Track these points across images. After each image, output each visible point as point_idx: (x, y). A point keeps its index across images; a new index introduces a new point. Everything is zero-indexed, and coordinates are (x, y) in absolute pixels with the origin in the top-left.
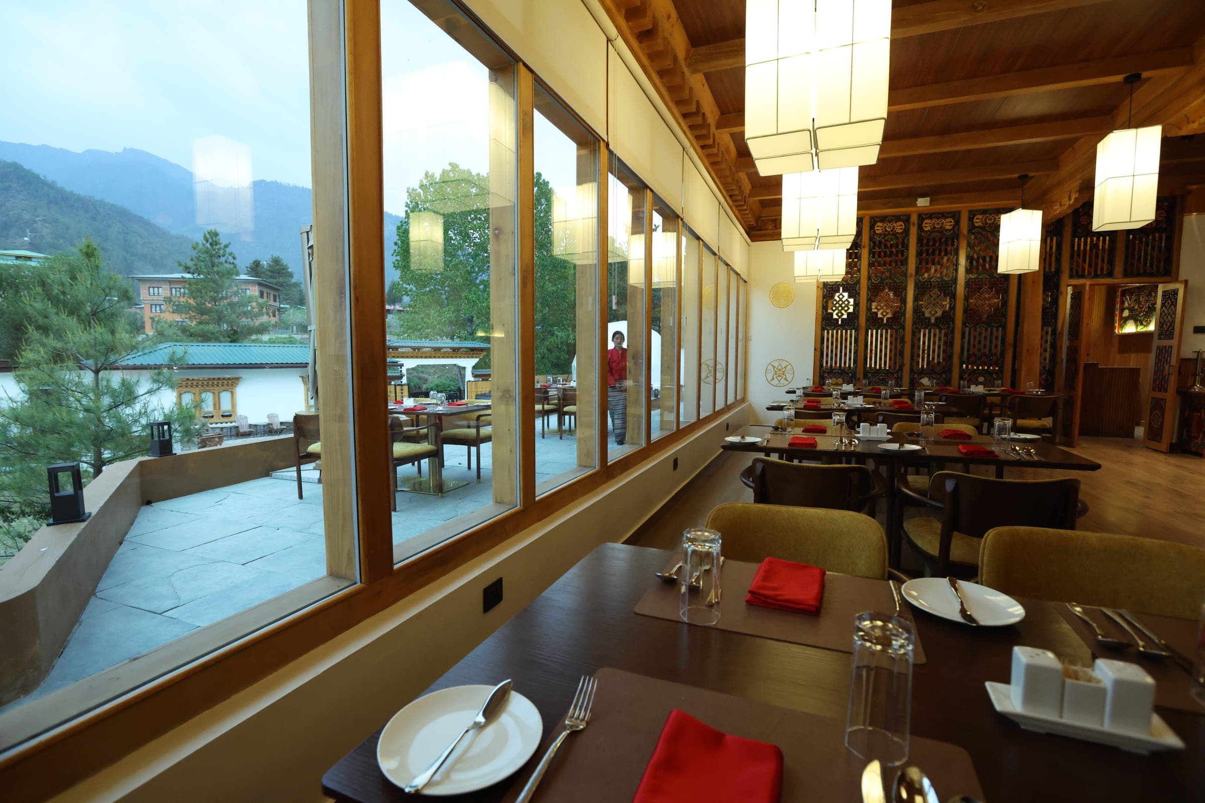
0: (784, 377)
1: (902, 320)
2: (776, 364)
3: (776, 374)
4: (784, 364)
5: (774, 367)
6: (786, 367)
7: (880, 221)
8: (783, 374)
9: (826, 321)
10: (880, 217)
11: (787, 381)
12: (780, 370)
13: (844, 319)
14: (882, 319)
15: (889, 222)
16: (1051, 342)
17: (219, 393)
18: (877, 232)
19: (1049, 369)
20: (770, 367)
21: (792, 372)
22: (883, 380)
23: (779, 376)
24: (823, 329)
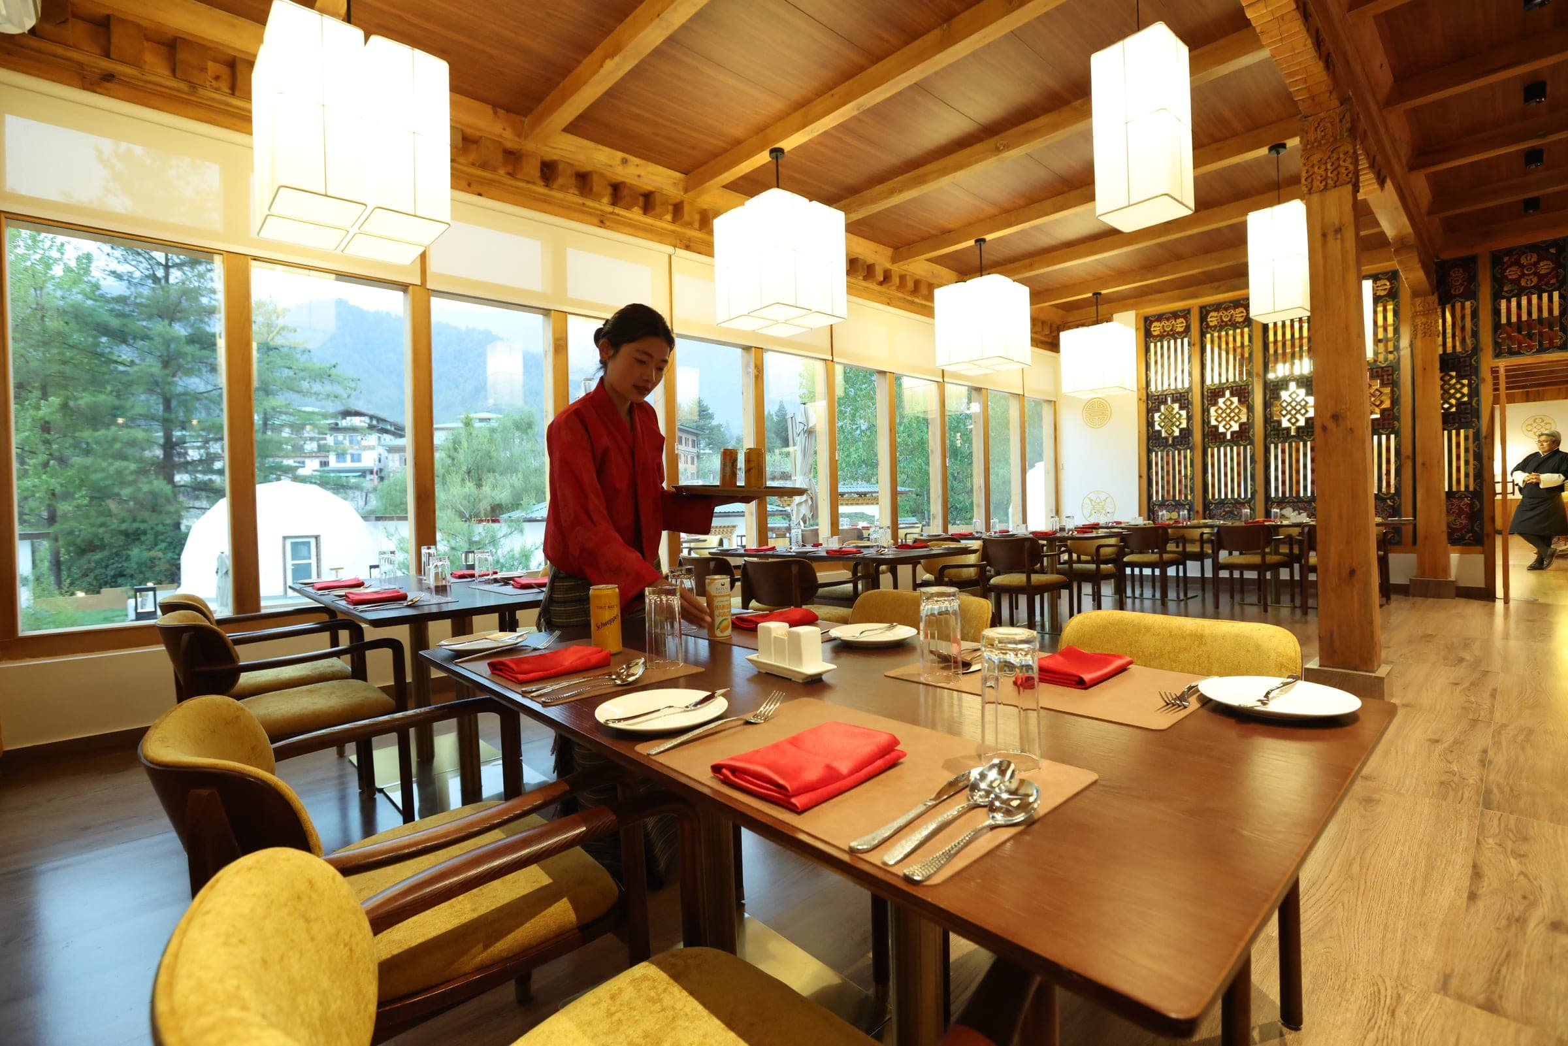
0: (1104, 512)
1: (1251, 433)
2: (1093, 497)
3: (1094, 508)
4: (1103, 497)
5: (1091, 500)
6: (1105, 500)
7: (1215, 310)
8: (1102, 508)
9: (1153, 440)
10: (1213, 305)
12: (1098, 504)
13: (1177, 437)
14: (1224, 434)
15: (1226, 309)
16: (1474, 451)
18: (1211, 324)
19: (1475, 489)
20: (1087, 501)
21: (1113, 506)
22: (1231, 512)
23: (1098, 511)
24: (1149, 451)
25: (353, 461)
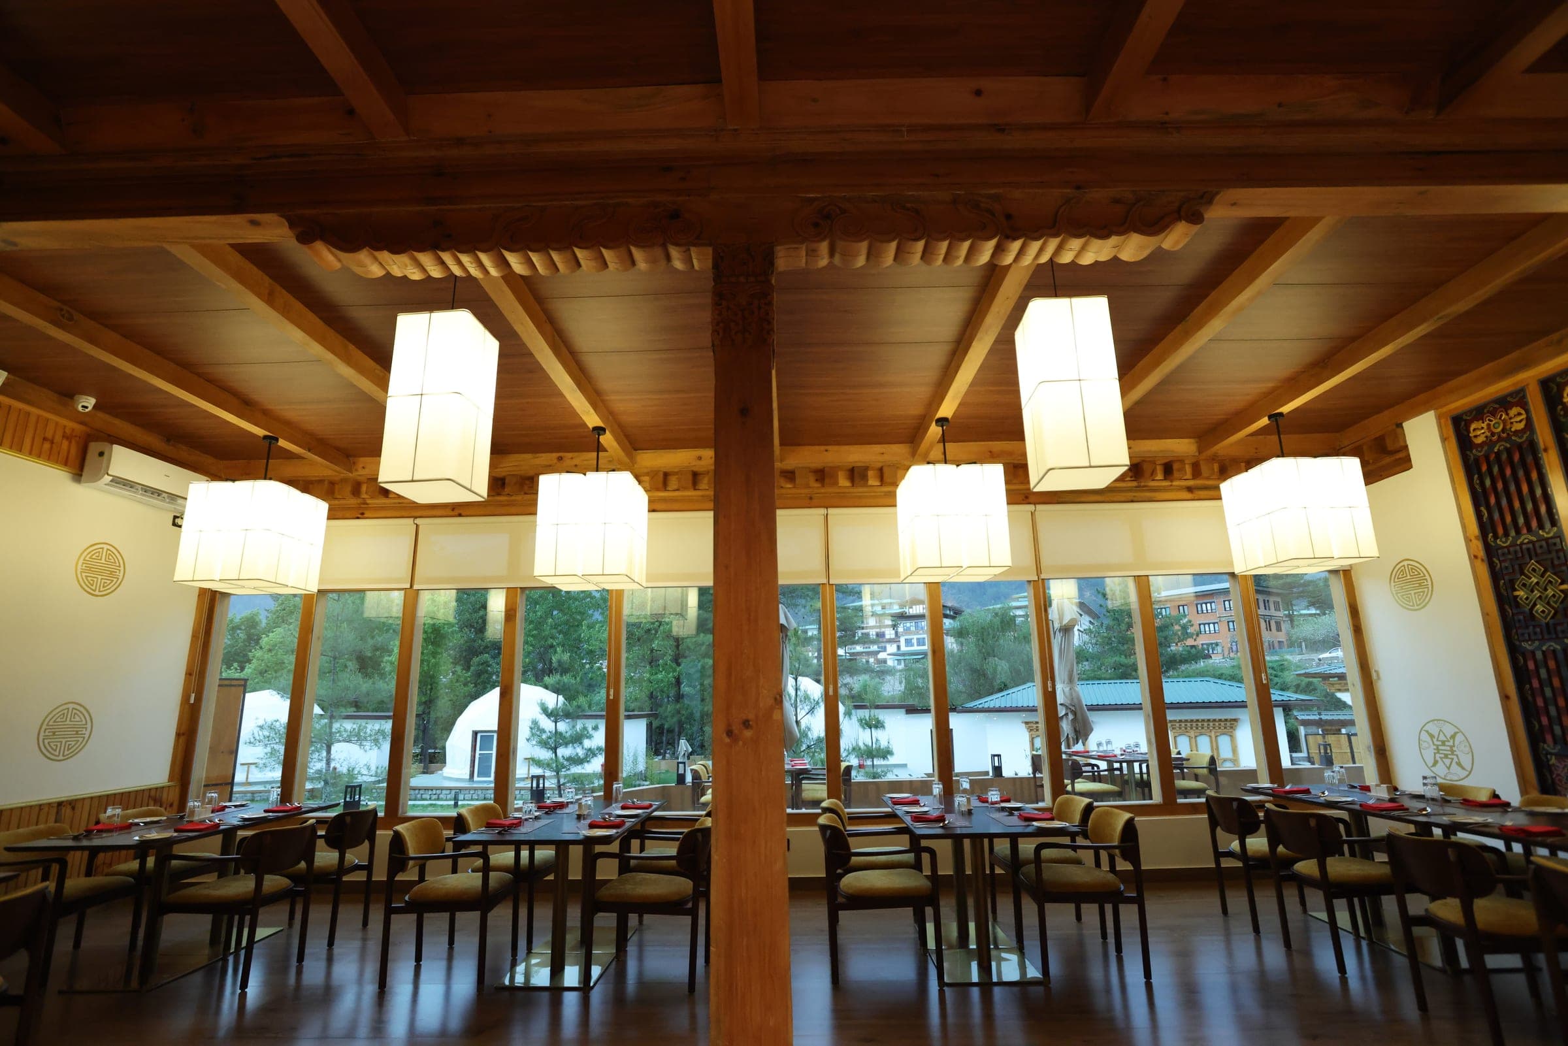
0: (1456, 759)
4: (1449, 730)
8: (1453, 752)
11: (1463, 768)
12: (1443, 743)
17: (1216, 737)
21: (1467, 749)
23: (1446, 756)
25: (919, 644)
